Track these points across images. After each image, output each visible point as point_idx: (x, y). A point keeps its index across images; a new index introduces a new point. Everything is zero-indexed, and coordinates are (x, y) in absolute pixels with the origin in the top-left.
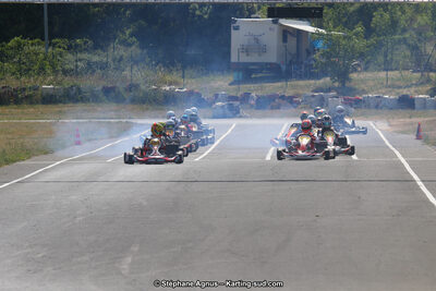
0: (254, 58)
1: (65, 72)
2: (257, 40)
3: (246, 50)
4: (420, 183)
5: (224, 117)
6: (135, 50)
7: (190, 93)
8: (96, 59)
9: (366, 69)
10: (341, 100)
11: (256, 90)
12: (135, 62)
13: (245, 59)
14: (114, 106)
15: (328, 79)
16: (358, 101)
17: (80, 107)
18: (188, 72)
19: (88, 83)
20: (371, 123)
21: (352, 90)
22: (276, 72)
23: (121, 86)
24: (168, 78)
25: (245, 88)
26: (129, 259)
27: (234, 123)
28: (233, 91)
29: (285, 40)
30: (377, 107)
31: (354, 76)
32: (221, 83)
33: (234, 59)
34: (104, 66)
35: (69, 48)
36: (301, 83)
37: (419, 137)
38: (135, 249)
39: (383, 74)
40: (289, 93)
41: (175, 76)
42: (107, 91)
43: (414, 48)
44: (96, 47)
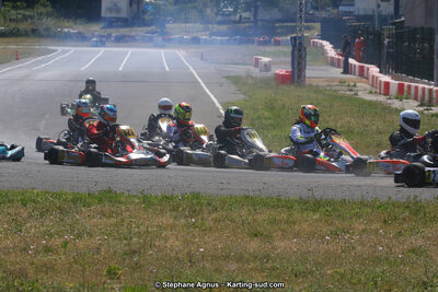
0: (114, 15)
1: (11, 20)
2: (115, 5)
3: (110, 10)
4: (203, 84)
5: (97, 46)
6: (49, 9)
7: (79, 33)
8: (28, 13)
9: (174, 22)
10: (160, 38)
11: (115, 32)
12: (48, 15)
13: (109, 15)
14: (37, 39)
15: (154, 27)
16: (170, 39)
17: (19, 39)
18: (78, 21)
19: (23, 26)
20: (177, 51)
21: (166, 33)
22: (125, 23)
23: (41, 29)
24: (67, 24)
25: (109, 31)
26: (44, 122)
27: (102, 50)
28: (103, 32)
29: (131, 5)
30: (180, 42)
31: (168, 25)
32: (96, 28)
33: (103, 15)
34: (32, 17)
35: (13, 7)
36: (140, 29)
37: (202, 59)
38: (47, 116)
39: (184, 25)
40: (133, 34)
41: (71, 23)
42: (34, 31)
43: (201, 11)
44: (28, 7)
